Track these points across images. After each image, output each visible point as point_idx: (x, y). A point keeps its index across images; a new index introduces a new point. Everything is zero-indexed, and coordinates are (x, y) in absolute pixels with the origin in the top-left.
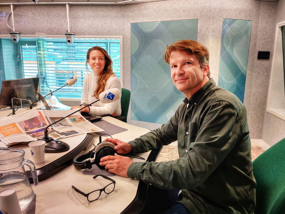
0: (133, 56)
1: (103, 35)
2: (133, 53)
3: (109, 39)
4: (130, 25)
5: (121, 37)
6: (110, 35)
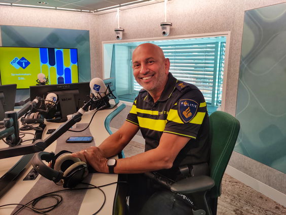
0: (243, 60)
1: (204, 33)
2: (244, 56)
3: (220, 37)
4: (243, 13)
5: (229, 32)
6: (214, 32)
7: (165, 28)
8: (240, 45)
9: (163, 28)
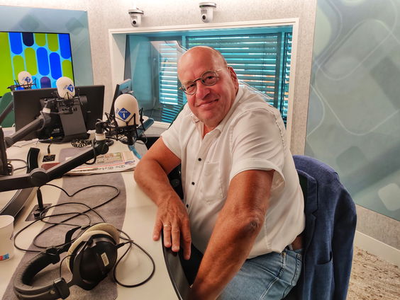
0: (316, 59)
2: (317, 53)
5: (297, 20)
7: (206, 11)
8: (312, 38)
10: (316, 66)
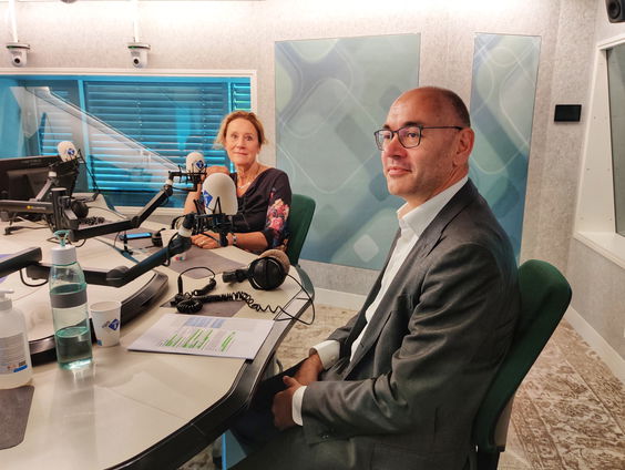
0: (280, 115)
2: (280, 110)
4: (273, 45)
5: (254, 72)
7: (138, 54)
8: (273, 93)
9: (134, 54)
10: (281, 124)
